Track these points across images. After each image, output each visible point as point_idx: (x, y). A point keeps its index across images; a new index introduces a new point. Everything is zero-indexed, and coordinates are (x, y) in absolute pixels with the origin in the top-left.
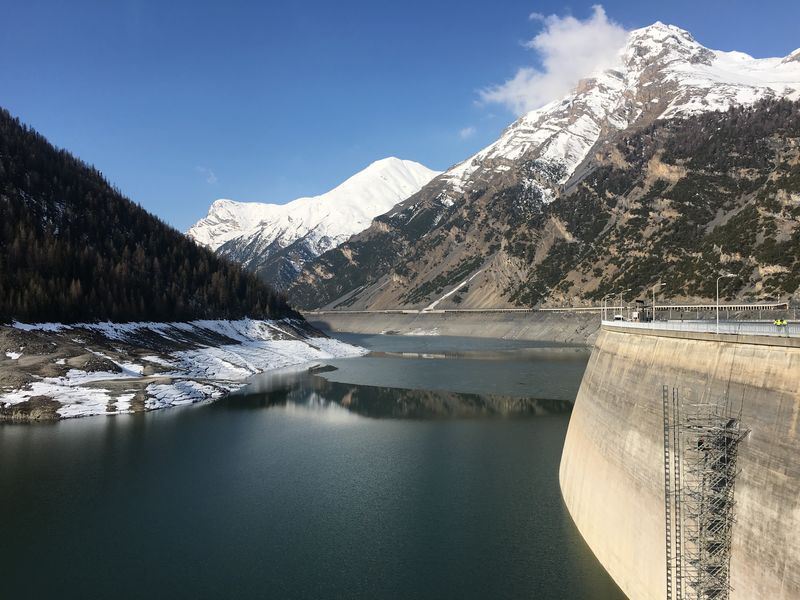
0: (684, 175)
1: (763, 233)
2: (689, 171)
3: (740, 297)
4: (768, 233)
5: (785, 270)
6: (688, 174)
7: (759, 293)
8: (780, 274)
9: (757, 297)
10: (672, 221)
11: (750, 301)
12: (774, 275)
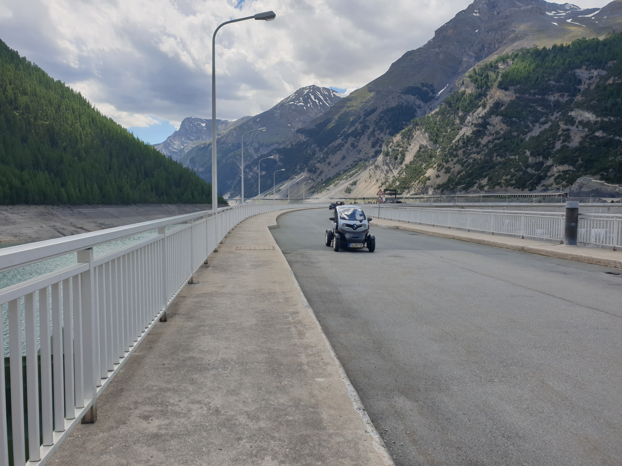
0: (514, 98)
1: (561, 141)
2: (518, 95)
3: (539, 188)
4: (564, 141)
5: (571, 168)
6: (517, 97)
7: (551, 185)
8: (567, 171)
9: (550, 188)
10: (502, 132)
11: (545, 190)
12: (563, 172)
